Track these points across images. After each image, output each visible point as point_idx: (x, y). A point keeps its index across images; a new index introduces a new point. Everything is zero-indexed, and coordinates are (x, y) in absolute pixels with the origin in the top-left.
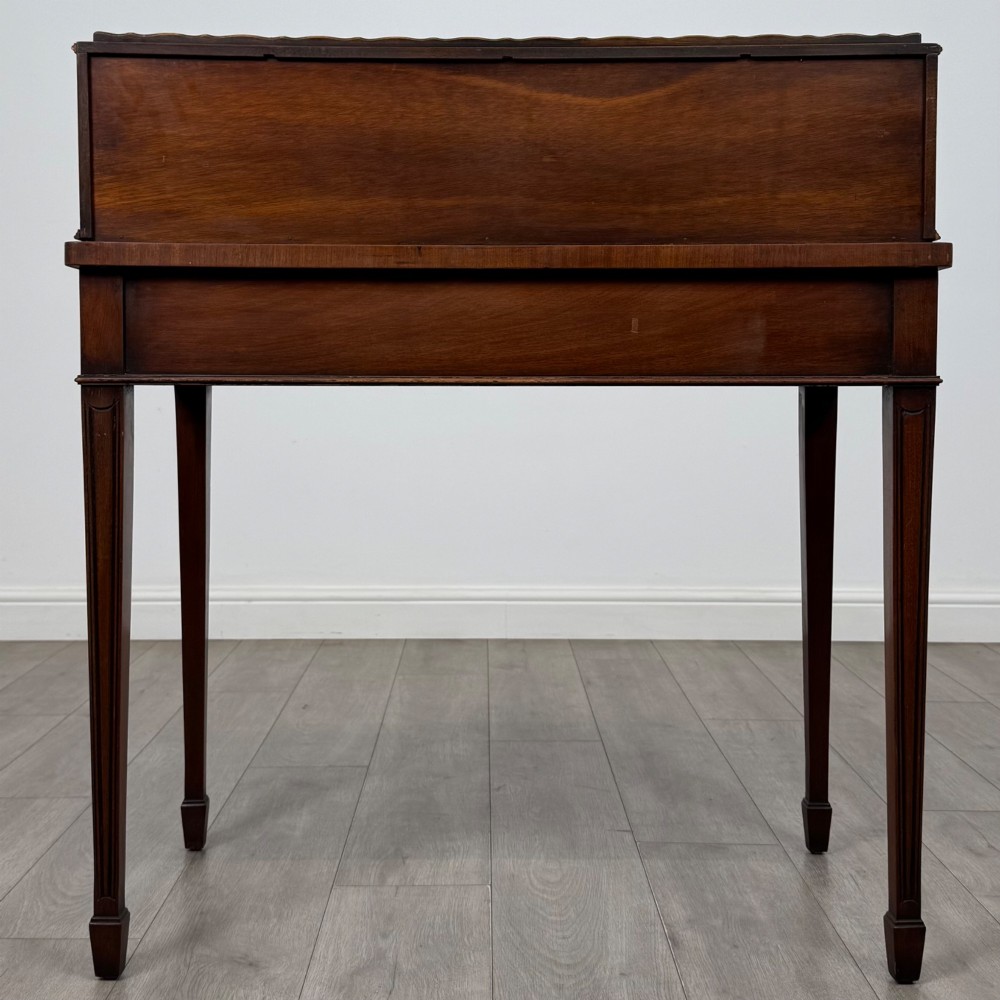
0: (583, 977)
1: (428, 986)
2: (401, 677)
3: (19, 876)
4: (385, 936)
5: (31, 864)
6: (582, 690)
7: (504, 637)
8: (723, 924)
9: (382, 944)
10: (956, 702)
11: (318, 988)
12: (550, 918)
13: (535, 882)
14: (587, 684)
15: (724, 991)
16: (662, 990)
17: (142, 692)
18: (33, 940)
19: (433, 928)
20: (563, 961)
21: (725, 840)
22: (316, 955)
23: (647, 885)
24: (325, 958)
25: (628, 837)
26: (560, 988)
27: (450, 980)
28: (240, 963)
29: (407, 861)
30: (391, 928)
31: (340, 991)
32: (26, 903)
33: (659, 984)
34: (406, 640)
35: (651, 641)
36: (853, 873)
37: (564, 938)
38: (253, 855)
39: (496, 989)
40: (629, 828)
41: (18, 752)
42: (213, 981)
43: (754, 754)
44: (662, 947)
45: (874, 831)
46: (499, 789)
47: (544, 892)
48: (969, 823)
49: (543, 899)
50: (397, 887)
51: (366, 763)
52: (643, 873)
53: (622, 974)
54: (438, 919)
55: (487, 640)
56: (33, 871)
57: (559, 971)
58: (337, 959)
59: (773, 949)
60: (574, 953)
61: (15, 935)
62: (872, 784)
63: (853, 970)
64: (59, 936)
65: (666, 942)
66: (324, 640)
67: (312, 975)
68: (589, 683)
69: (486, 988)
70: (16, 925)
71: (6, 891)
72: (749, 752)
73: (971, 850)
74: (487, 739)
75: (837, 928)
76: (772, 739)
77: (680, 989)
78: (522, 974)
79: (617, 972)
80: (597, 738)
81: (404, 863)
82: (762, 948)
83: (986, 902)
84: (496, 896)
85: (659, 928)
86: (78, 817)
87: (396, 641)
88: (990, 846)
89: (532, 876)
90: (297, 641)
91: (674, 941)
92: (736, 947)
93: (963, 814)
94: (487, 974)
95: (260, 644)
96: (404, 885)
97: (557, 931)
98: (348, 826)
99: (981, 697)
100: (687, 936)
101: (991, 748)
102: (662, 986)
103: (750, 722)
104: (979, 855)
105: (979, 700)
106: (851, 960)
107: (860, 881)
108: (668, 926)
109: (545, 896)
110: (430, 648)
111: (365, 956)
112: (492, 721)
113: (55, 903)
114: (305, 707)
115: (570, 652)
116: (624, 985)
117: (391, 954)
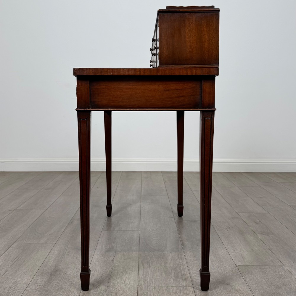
0: (161, 253)
2: (121, 180)
3: (27, 228)
5: (30, 225)
6: (163, 183)
7: (146, 171)
8: (195, 240)
9: (113, 245)
11: (97, 255)
12: (154, 238)
13: (150, 230)
14: (165, 182)
16: (180, 257)
17: (59, 184)
18: (30, 243)
19: (125, 241)
20: (156, 249)
21: (196, 220)
22: (97, 247)
23: (177, 231)
24: (99, 248)
25: (173, 219)
26: (155, 255)
27: (129, 253)
29: (120, 225)
30: (115, 241)
31: (102, 256)
32: (29, 235)
34: (123, 172)
36: (227, 228)
37: (157, 243)
39: (140, 256)
40: (173, 217)
41: (29, 198)
42: (72, 253)
44: (180, 246)
45: (232, 217)
46: (143, 207)
48: (255, 216)
50: (117, 231)
52: (176, 228)
54: (127, 239)
55: (142, 172)
56: (31, 227)
58: (102, 248)
60: (159, 247)
61: (25, 242)
62: (232, 206)
63: (226, 251)
64: (36, 242)
65: (181, 244)
67: (96, 252)
69: (137, 256)
70: (26, 240)
71: (24, 232)
73: (255, 222)
74: (141, 195)
75: (222, 241)
77: (184, 256)
78: (146, 252)
80: (167, 195)
83: (258, 235)
84: (141, 233)
86: (42, 214)
87: (120, 172)
88: (260, 221)
89: (150, 228)
90: (97, 172)
91: (183, 244)
92: (198, 246)
93: (254, 214)
94: (138, 252)
96: (119, 231)
97: (155, 242)
99: (259, 185)
100: (186, 243)
101: (261, 198)
102: (180, 255)
104: (257, 223)
106: (225, 249)
107: (228, 230)
108: (182, 241)
109: (153, 233)
110: (128, 173)
111: (109, 248)
112: (142, 191)
113: (35, 235)
114: (98, 188)
115: (162, 175)
116: (171, 255)
117: (115, 247)
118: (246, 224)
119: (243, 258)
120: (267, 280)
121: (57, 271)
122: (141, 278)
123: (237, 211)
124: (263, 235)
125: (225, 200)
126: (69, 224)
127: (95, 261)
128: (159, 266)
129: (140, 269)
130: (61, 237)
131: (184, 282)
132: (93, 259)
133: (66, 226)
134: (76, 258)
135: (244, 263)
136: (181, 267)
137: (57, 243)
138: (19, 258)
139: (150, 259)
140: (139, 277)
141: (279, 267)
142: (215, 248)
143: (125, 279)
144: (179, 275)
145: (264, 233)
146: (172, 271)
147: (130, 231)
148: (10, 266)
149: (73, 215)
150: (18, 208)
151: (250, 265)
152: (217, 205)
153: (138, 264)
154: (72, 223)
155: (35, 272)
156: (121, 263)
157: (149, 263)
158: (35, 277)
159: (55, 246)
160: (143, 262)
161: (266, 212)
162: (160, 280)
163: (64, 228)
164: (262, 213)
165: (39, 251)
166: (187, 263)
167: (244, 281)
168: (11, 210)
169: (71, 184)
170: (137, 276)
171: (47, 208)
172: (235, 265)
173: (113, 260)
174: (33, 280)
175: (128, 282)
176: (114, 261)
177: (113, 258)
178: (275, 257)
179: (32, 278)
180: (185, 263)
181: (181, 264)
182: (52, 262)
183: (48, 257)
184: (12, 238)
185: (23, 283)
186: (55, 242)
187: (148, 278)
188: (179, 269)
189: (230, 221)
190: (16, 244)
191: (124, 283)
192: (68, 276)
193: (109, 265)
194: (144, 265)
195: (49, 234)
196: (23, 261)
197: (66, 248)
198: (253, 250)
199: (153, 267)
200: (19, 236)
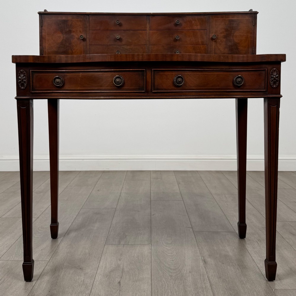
0: (178, 273)
1: (132, 276)
2: (126, 182)
3: (14, 241)
4: (120, 260)
5: (18, 238)
6: (177, 185)
7: (155, 170)
8: (219, 256)
9: (119, 262)
10: (285, 189)
11: (100, 276)
12: (168, 254)
13: (164, 243)
15: (220, 277)
18: (17, 261)
19: (134, 257)
20: (172, 268)
21: (219, 231)
22: (100, 266)
23: (197, 244)
24: (102, 267)
25: (191, 230)
26: (171, 276)
27: (139, 273)
28: (77, 268)
30: (122, 258)
32: (16, 250)
34: (127, 171)
35: (197, 171)
36: (257, 241)
37: (172, 261)
38: (82, 235)
39: (152, 277)
40: (191, 227)
41: (16, 204)
42: (69, 274)
43: (227, 204)
44: (201, 264)
45: (263, 228)
46: (153, 215)
47: (166, 246)
48: (290, 225)
49: (166, 248)
50: (124, 245)
51: (115, 207)
52: (195, 241)
53: (190, 272)
54: (136, 255)
55: (150, 171)
56: (19, 240)
57: (171, 271)
58: (106, 267)
59: (234, 264)
60: (175, 265)
61: (12, 259)
62: (262, 213)
65: (202, 262)
66: (104, 171)
67: (98, 272)
68: (179, 183)
69: (149, 276)
70: (13, 257)
71: (10, 246)
72: (226, 204)
73: (291, 233)
74: (150, 200)
75: (253, 258)
76: (232, 200)
77: (207, 277)
79: (188, 271)
80: (182, 200)
81: (126, 237)
82: (231, 264)
84: (152, 248)
85: (200, 258)
87: (124, 171)
89: (163, 241)
90: (97, 171)
91: (205, 262)
92: (223, 263)
93: (289, 223)
94: (150, 272)
95: (86, 172)
96: (126, 244)
97: (170, 258)
98: (110, 226)
100: (209, 260)
102: (201, 276)
103: (226, 195)
104: (294, 235)
105: (292, 188)
107: (259, 243)
108: (203, 256)
109: (167, 248)
110: (134, 173)
111: (114, 266)
112: (152, 194)
114: (98, 190)
115: (174, 174)
116: (190, 275)
117: (121, 266)
118: (280, 236)
127: (97, 283)
128: (177, 290)
129: (154, 294)
132: (95, 280)
134: (75, 280)
135: (281, 286)
136: (204, 291)
138: (4, 280)
139: (165, 282)
142: (244, 266)
147: (140, 245)
149: (70, 225)
150: (3, 217)
151: (290, 288)
153: (150, 287)
156: (130, 286)
157: (164, 286)
159: (48, 264)
160: (156, 285)
166: (211, 285)
169: (67, 187)
171: (38, 216)
173: (119, 283)
176: (121, 283)
177: (119, 280)
180: (208, 285)
181: (204, 287)
182: (45, 284)
186: (48, 260)
188: (202, 293)
193: (114, 289)
194: (158, 289)
195: (40, 249)
196: (9, 284)
197: (61, 267)
198: (291, 269)
199: (169, 291)
200: (5, 251)
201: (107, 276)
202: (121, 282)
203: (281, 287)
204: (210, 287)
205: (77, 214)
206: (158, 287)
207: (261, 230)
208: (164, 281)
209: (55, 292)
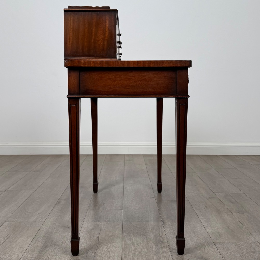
0: (143, 230)
1: (108, 232)
2: (105, 163)
3: (17, 208)
4: (99, 221)
5: (20, 205)
7: (128, 154)
9: (98, 223)
11: (83, 233)
13: (133, 209)
14: (146, 164)
15: (174, 234)
16: (160, 234)
17: (47, 166)
18: (20, 222)
19: (110, 219)
20: (138, 227)
22: (83, 225)
23: (158, 210)
24: (85, 226)
25: (154, 199)
26: (137, 233)
28: (66, 227)
30: (100, 219)
31: (88, 233)
32: (19, 214)
33: (160, 232)
34: (106, 155)
36: (204, 207)
37: (139, 221)
39: (123, 233)
40: (154, 197)
41: (19, 180)
42: (60, 231)
45: (209, 197)
46: (126, 188)
48: (231, 196)
49: (134, 212)
50: (102, 210)
52: (157, 207)
53: (152, 230)
54: (111, 217)
55: (124, 155)
56: (21, 207)
57: (138, 229)
58: (88, 226)
60: (141, 225)
61: (16, 221)
62: (209, 187)
63: (203, 229)
64: (26, 221)
65: (161, 223)
67: (82, 230)
69: (121, 233)
70: (16, 219)
71: (15, 211)
73: (231, 202)
74: (123, 177)
75: (200, 219)
77: (164, 233)
78: (129, 230)
79: (150, 229)
80: (148, 176)
81: (104, 205)
83: (234, 214)
84: (124, 212)
86: (31, 195)
87: (104, 155)
88: (235, 201)
89: (132, 207)
91: (164, 223)
93: (230, 194)
94: (121, 230)
96: (104, 210)
98: (92, 196)
99: (235, 167)
100: (166, 221)
101: (236, 179)
104: (233, 203)
106: (203, 226)
107: (206, 208)
108: (162, 219)
110: (112, 156)
111: (94, 226)
112: (125, 173)
113: (25, 214)
114: (83, 170)
115: (143, 157)
116: (152, 232)
117: (100, 225)
118: (223, 204)
119: (219, 235)
120: (242, 255)
121: (46, 247)
122: (125, 253)
123: (214, 192)
124: (239, 214)
125: (203, 181)
126: (56, 204)
128: (141, 242)
130: (49, 216)
131: (165, 258)
133: (54, 206)
134: (64, 236)
136: (162, 243)
137: (46, 221)
138: (10, 236)
140: (123, 253)
141: (253, 243)
142: (193, 226)
143: (110, 255)
144: (160, 251)
145: (239, 212)
146: (154, 247)
147: (114, 210)
148: (2, 243)
149: (60, 196)
150: (8, 189)
151: (226, 241)
152: (195, 186)
153: (121, 241)
154: (59, 202)
155: (25, 249)
156: (106, 240)
157: (132, 240)
158: (26, 253)
159: (44, 224)
160: (126, 239)
161: (241, 192)
162: (142, 256)
163: (52, 208)
164: (238, 193)
165: (29, 229)
166: (167, 239)
167: (220, 256)
168: (2, 191)
169: (58, 167)
170: (121, 252)
171: (36, 189)
172: (212, 241)
173: (98, 237)
174: (24, 256)
175: (112, 258)
177: (98, 236)
178: (250, 234)
179: (22, 254)
181: (162, 240)
182: (41, 239)
183: (37, 235)
184: (4, 217)
185: (15, 258)
186: (43, 221)
187: (131, 253)
188: (160, 245)
189: (207, 200)
190: (7, 223)
191: (109, 259)
192: (57, 252)
193: (94, 242)
194: (127, 241)
195: (38, 214)
196: (14, 238)
197: (54, 226)
198: (229, 227)
199: (136, 243)
200: (10, 215)
201: (89, 233)
202: (99, 237)
203: (220, 240)
204: (167, 241)
205: (66, 187)
206: (128, 241)
207: (208, 200)
208: (132, 236)
209: (49, 245)
